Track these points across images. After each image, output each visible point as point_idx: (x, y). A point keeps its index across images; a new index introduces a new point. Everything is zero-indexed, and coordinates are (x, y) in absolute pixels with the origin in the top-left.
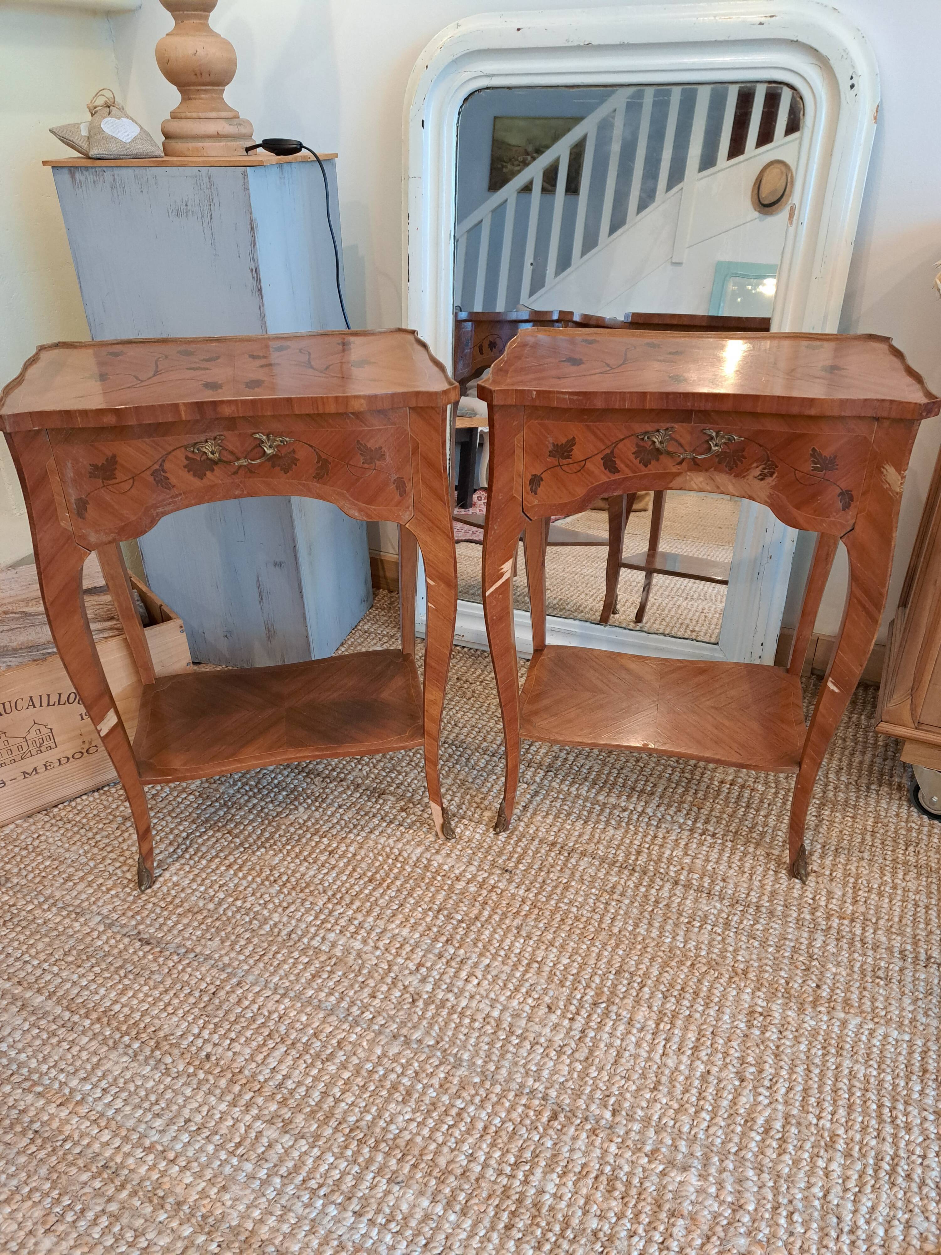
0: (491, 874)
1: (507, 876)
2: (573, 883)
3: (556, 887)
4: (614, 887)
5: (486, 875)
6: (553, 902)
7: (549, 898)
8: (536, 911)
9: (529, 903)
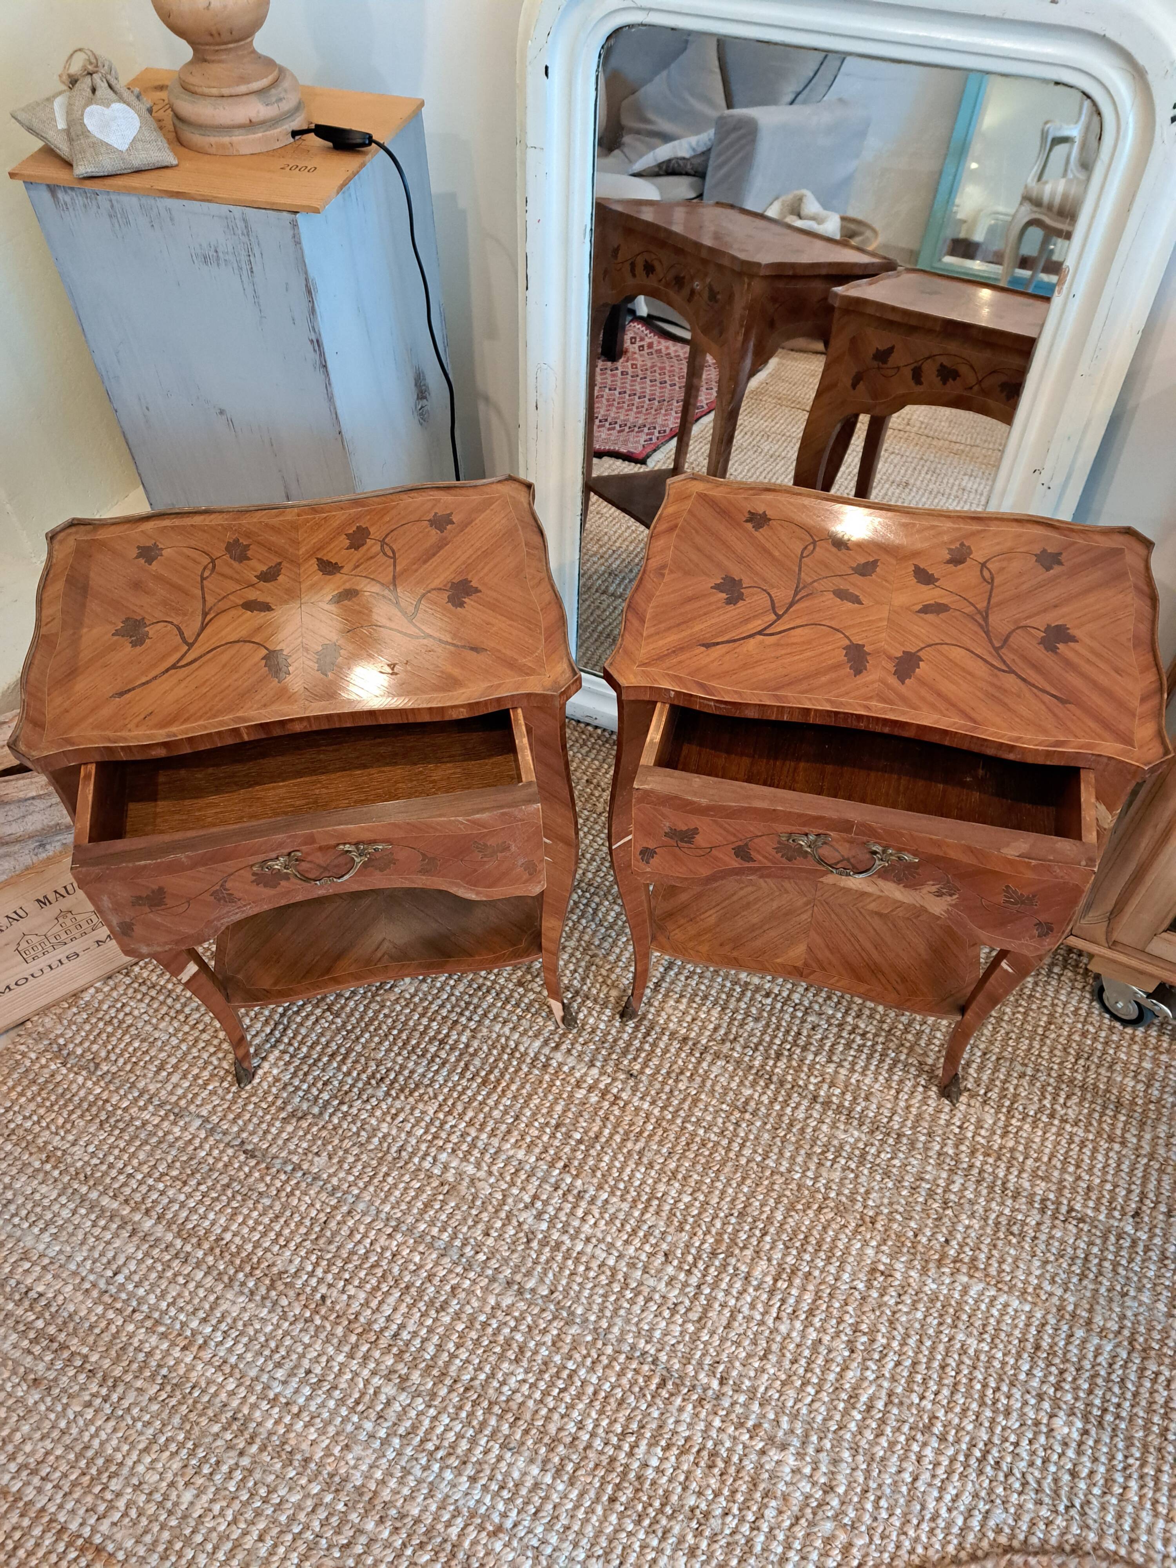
0: (614, 1080)
1: (631, 1082)
2: (703, 1096)
3: (684, 1100)
4: (746, 1103)
5: (609, 1080)
6: (679, 1121)
7: (675, 1114)
8: (660, 1132)
9: (653, 1120)
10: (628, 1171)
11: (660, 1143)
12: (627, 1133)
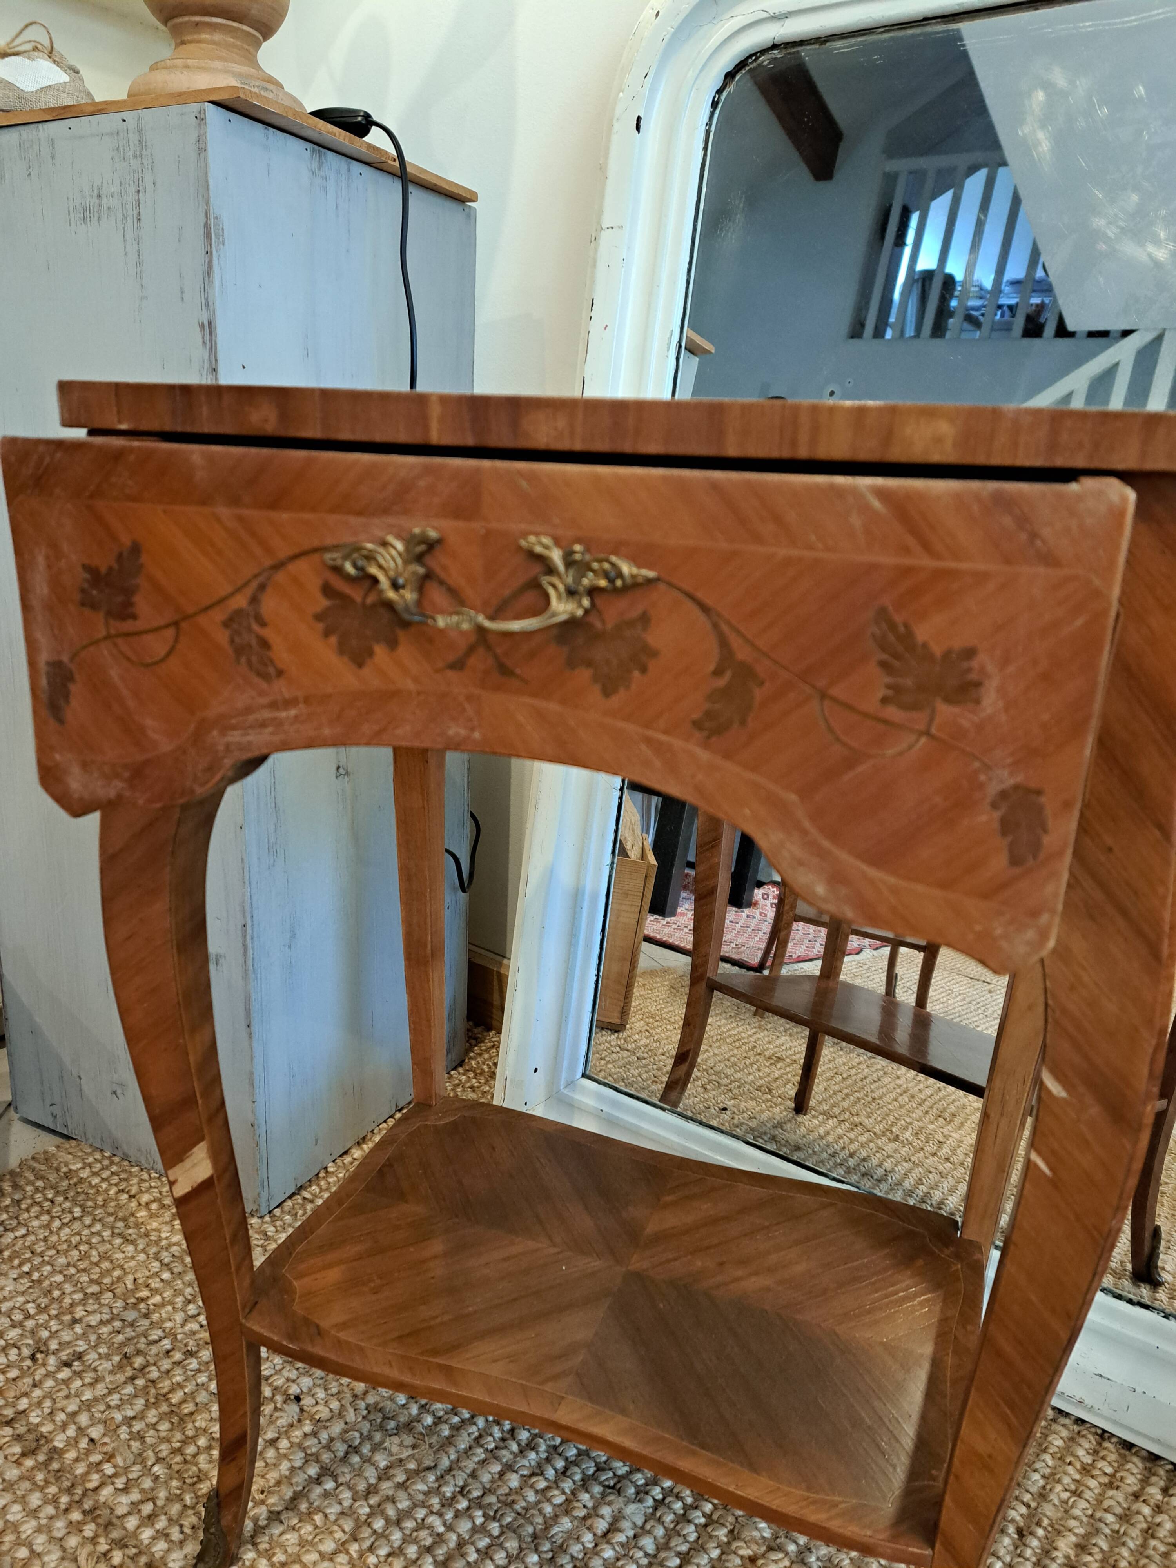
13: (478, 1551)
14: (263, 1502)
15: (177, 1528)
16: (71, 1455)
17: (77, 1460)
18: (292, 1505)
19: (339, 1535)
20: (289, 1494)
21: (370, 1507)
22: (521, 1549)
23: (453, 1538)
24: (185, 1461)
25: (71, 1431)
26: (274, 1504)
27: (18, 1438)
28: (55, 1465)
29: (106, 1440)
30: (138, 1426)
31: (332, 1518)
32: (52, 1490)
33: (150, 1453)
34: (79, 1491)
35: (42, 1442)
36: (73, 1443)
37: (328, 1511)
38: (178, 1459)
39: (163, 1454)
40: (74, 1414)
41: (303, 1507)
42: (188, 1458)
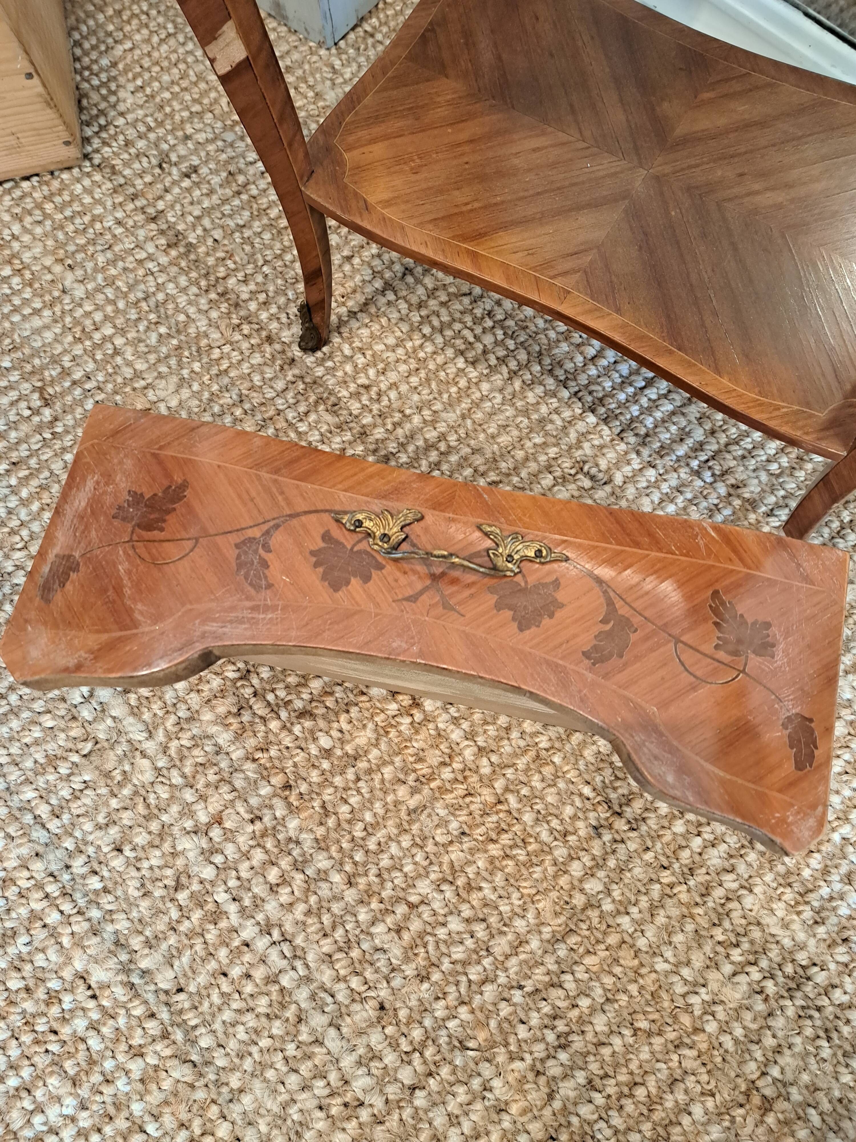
6: (499, 785)
7: (497, 769)
8: (460, 789)
9: (457, 766)
10: (380, 835)
11: (454, 809)
12: (406, 770)
13: (498, 359)
14: (344, 304)
15: (285, 315)
16: (202, 250)
17: (208, 254)
18: (364, 307)
19: (398, 334)
20: (363, 300)
21: (421, 316)
22: (529, 361)
23: (479, 347)
24: (286, 266)
25: (199, 231)
26: (352, 307)
27: (162, 232)
28: (192, 257)
29: (226, 242)
30: (247, 233)
31: (393, 321)
32: (194, 275)
33: (259, 256)
34: (212, 278)
35: (180, 237)
36: (202, 239)
37: (390, 316)
38: (280, 263)
39: (269, 258)
40: (198, 218)
41: (373, 310)
42: (288, 263)
